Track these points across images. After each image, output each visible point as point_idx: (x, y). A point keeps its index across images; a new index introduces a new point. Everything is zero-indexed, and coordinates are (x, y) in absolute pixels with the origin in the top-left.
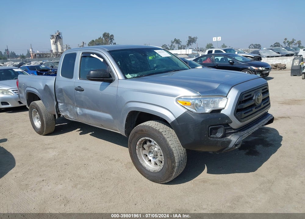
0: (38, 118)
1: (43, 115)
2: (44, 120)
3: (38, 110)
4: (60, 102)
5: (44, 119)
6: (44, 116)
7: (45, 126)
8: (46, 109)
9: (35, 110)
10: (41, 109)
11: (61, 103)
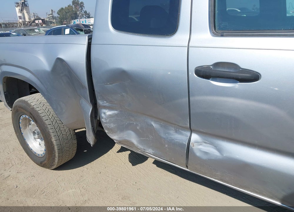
0: (34, 133)
1: (51, 131)
2: (55, 143)
3: (35, 117)
4: (105, 107)
5: (53, 139)
6: (52, 135)
7: (57, 155)
8: (55, 116)
9: (27, 117)
10: (44, 118)
11: (110, 108)
